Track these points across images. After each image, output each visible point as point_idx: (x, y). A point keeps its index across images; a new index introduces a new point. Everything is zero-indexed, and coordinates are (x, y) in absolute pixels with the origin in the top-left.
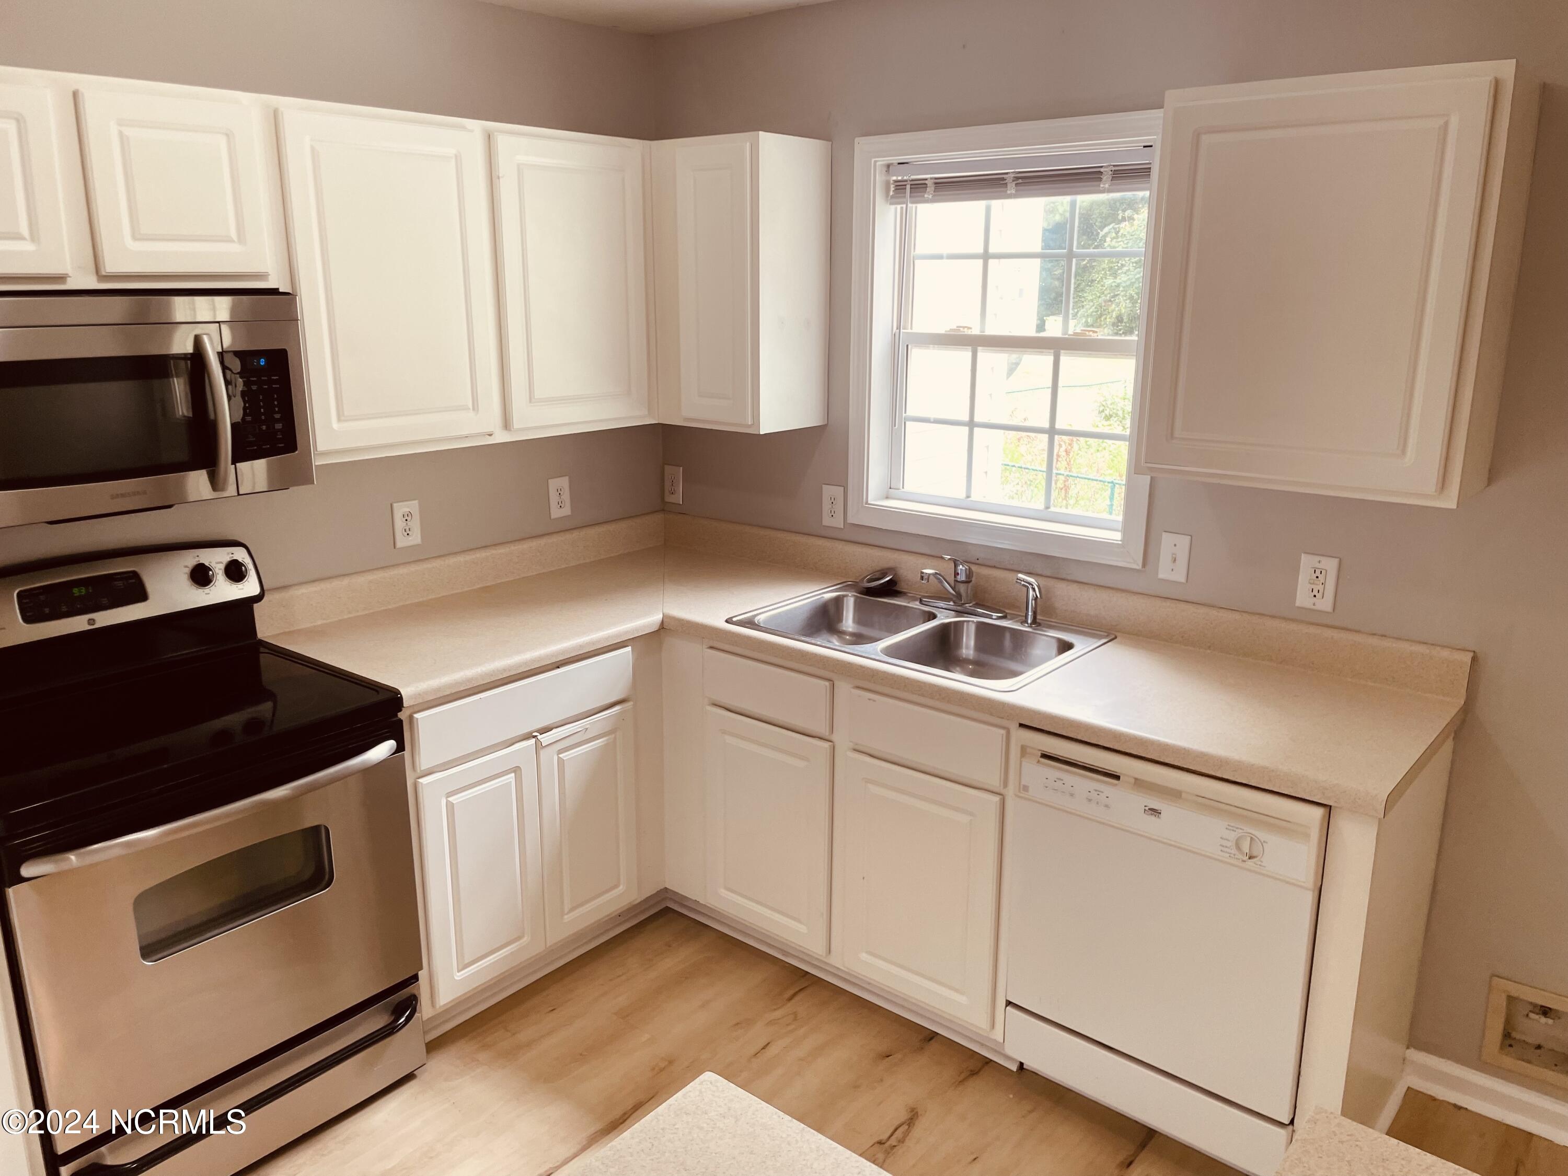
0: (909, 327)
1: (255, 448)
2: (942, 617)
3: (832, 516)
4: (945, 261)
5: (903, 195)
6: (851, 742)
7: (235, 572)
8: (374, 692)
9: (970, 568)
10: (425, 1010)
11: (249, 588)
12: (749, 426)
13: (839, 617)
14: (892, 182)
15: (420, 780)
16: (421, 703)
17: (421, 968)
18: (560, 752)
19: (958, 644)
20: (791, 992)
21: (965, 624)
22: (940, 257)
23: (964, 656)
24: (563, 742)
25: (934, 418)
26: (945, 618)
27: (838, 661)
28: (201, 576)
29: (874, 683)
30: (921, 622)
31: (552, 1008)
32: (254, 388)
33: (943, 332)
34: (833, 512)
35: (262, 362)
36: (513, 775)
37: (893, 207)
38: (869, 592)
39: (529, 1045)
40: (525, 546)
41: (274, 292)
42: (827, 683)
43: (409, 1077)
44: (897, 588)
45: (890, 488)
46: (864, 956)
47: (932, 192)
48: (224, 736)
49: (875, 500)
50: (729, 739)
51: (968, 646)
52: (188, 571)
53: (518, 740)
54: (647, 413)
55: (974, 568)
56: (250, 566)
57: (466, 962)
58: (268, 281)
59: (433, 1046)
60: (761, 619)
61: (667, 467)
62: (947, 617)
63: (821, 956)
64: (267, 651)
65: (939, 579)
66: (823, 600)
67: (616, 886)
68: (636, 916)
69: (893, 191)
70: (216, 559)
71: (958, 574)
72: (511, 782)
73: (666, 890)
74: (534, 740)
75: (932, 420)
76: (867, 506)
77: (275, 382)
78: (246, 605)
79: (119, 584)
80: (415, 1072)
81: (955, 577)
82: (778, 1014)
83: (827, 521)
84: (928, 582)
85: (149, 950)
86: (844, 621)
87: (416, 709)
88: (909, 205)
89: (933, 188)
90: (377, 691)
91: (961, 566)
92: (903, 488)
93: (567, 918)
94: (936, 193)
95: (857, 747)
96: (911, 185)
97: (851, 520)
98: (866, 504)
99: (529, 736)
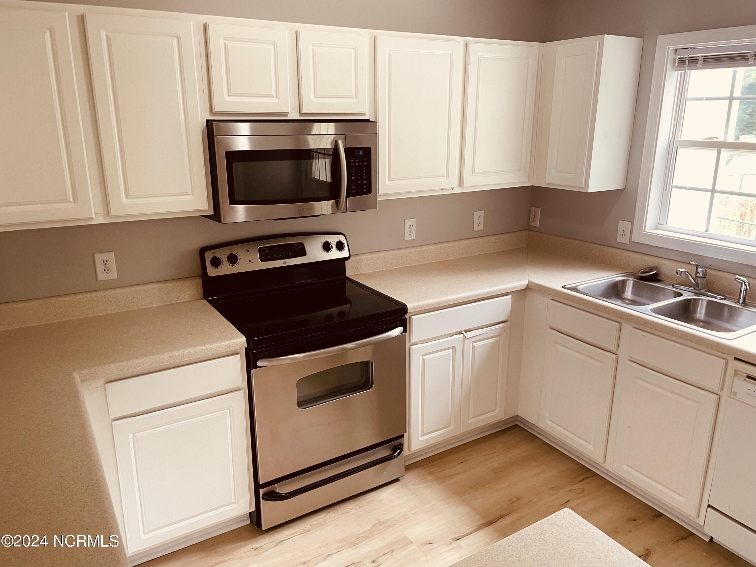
0: (679, 137)
1: (355, 191)
2: (686, 296)
3: (623, 237)
4: (704, 102)
5: (684, 66)
6: (629, 356)
7: (340, 246)
8: (396, 305)
9: (706, 270)
10: (406, 451)
11: (345, 254)
12: (583, 188)
13: (623, 290)
14: (677, 59)
15: (412, 347)
16: (415, 312)
17: (406, 432)
18: (474, 342)
19: (695, 311)
20: (581, 478)
21: (700, 300)
22: (701, 99)
23: (698, 318)
24: (476, 337)
25: (689, 187)
26: (687, 296)
27: (625, 313)
28: (327, 247)
29: (646, 326)
30: (672, 297)
31: (461, 462)
32: (357, 164)
33: (701, 140)
34: (623, 235)
35: (361, 153)
36: (452, 350)
37: (676, 72)
38: (642, 278)
39: (450, 477)
40: (461, 243)
41: (367, 121)
42: (618, 324)
43: (397, 480)
44: (658, 278)
45: (659, 224)
46: (625, 467)
47: (702, 64)
48: (330, 317)
49: (648, 230)
50: (558, 347)
51: (701, 313)
52: (322, 244)
53: (455, 334)
54: (527, 180)
55: (708, 270)
56: (346, 244)
57: (425, 432)
58: (365, 116)
59: (408, 468)
60: (580, 287)
61: (532, 208)
62: (689, 296)
63: (601, 463)
64: (350, 282)
65: (687, 275)
66: (615, 281)
67: (495, 410)
68: (502, 426)
69: (678, 63)
70: (333, 240)
71: (698, 273)
72: (450, 353)
73: (517, 416)
74: (462, 335)
75: (688, 188)
76: (644, 233)
77: (365, 162)
78: (343, 261)
79: (296, 248)
80: (399, 478)
81: (696, 274)
82: (574, 487)
83: (619, 240)
84: (681, 275)
85: (301, 404)
86: (626, 293)
87: (412, 314)
88: (687, 71)
89: (702, 62)
90: (397, 304)
91: (700, 269)
92: (666, 224)
93: (470, 421)
94: (704, 64)
95: (632, 359)
96: (689, 60)
97: (634, 239)
98: (644, 232)
99: (460, 333)
